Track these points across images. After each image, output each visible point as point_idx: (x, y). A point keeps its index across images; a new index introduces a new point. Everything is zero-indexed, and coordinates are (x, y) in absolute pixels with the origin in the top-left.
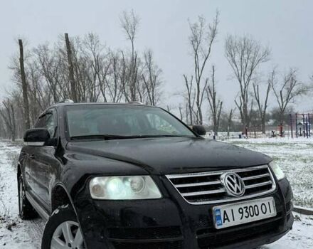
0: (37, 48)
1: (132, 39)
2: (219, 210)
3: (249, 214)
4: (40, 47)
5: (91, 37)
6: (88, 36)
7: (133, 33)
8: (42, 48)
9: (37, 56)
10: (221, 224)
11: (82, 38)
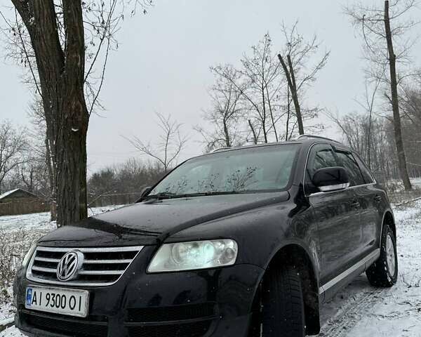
2: (32, 289)
3: (55, 303)
10: (30, 305)
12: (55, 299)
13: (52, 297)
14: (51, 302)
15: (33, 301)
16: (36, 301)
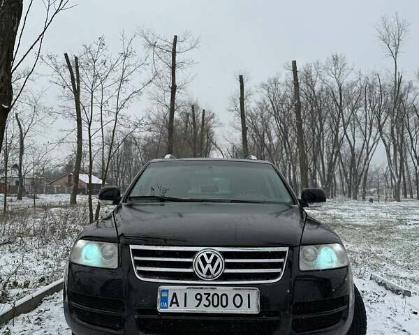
0: (266, 82)
1: (395, 55)
2: (167, 291)
3: (211, 303)
4: (269, 81)
5: (336, 59)
6: (331, 58)
7: (397, 46)
8: (272, 82)
9: (266, 92)
10: (167, 308)
11: (323, 62)
12: (210, 298)
13: (204, 297)
14: (204, 302)
15: (172, 303)
16: (177, 303)
